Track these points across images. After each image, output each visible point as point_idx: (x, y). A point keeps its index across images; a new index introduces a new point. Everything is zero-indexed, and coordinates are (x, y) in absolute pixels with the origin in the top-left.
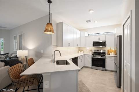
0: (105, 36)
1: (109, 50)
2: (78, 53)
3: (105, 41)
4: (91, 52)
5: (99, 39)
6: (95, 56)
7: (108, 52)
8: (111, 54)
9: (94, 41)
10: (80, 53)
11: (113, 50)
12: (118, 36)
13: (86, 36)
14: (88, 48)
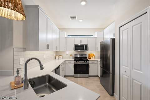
0: (87, 38)
1: (90, 54)
2: (55, 59)
3: (87, 44)
4: (71, 57)
5: (81, 41)
6: (78, 62)
7: (89, 56)
8: (92, 58)
9: (75, 43)
10: (58, 59)
11: (93, 54)
12: (111, 39)
13: (66, 38)
14: (67, 53)
